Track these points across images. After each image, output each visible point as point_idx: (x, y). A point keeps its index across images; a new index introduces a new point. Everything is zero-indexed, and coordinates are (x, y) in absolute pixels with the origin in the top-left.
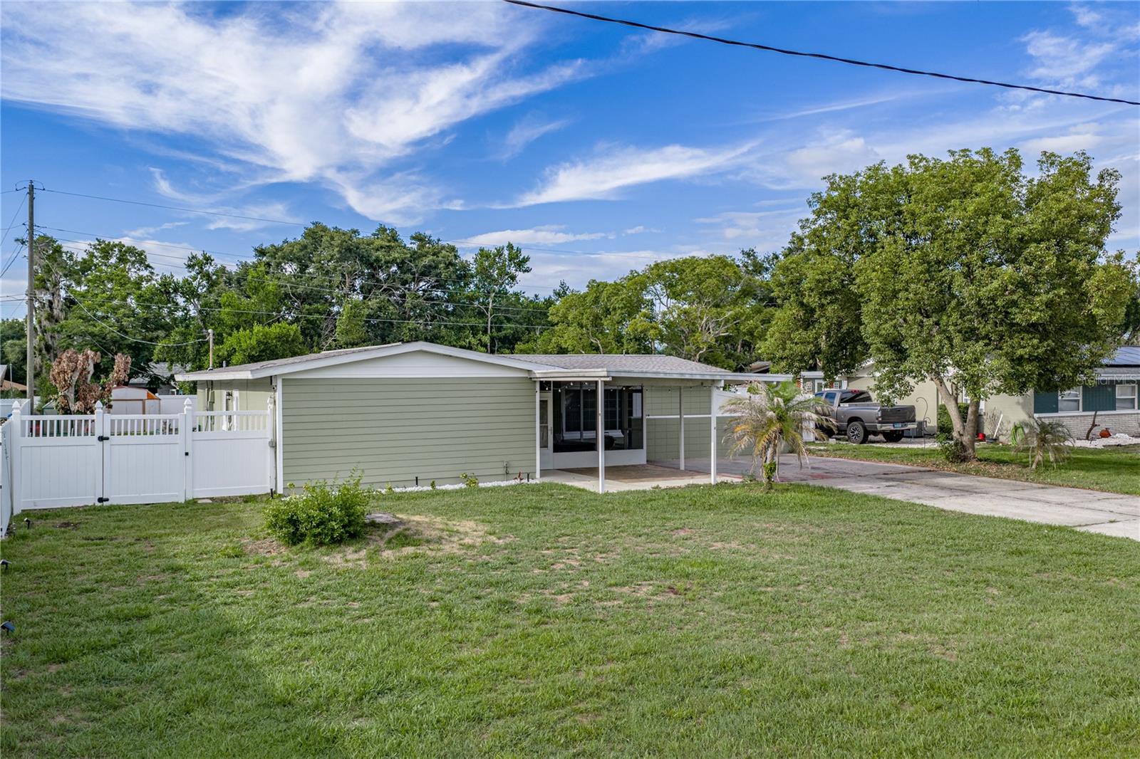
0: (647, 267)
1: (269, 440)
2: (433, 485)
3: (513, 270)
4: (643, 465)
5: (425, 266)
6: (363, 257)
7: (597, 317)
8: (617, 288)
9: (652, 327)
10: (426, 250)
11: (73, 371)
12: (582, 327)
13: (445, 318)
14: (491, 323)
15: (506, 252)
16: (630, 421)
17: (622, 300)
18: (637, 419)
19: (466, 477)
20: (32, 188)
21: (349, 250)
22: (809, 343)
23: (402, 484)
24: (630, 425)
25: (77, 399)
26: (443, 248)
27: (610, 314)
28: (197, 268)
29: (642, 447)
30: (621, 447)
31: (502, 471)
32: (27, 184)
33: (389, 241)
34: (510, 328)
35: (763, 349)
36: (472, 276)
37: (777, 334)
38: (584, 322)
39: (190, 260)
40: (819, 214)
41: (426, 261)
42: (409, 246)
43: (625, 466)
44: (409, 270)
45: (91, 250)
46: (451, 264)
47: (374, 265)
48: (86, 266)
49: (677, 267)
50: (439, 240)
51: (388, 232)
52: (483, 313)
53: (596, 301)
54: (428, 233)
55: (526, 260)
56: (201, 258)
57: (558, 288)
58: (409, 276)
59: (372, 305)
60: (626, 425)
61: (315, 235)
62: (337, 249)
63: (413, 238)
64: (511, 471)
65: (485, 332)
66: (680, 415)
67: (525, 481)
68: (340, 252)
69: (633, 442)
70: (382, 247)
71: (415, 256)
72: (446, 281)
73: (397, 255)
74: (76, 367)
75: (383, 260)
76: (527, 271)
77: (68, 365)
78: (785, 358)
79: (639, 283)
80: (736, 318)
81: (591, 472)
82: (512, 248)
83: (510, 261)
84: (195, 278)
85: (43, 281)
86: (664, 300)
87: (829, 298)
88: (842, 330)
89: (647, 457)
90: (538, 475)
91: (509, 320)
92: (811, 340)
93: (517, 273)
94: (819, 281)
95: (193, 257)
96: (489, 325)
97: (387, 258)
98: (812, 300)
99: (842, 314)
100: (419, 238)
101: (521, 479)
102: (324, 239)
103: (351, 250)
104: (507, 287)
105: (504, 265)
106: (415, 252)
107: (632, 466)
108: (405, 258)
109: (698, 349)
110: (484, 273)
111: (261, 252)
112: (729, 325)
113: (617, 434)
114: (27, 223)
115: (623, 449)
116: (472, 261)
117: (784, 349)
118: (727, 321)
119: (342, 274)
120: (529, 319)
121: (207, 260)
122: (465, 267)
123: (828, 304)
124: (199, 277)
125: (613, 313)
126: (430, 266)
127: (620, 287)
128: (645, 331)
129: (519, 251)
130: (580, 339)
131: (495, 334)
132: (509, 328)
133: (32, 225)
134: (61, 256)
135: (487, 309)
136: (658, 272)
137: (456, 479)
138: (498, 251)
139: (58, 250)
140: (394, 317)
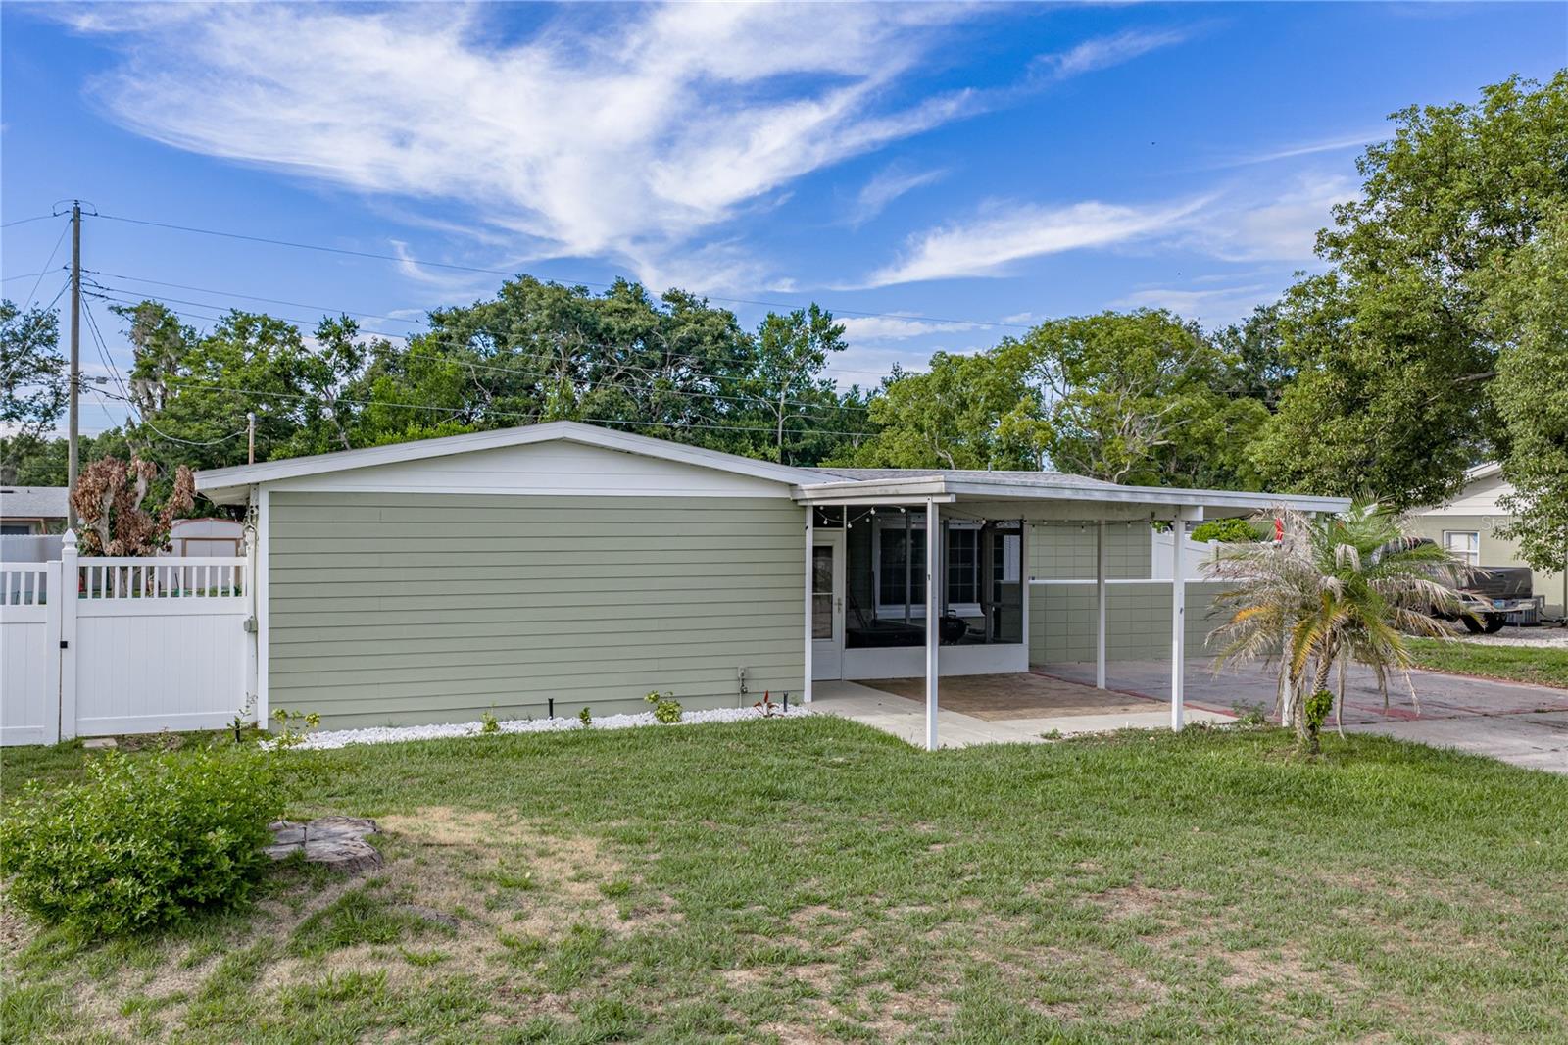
0: (1032, 331)
1: (246, 618)
2: (585, 716)
3: (818, 347)
4: (1021, 676)
5: (681, 340)
6: (586, 324)
7: (946, 417)
8: (980, 365)
9: (1039, 428)
10: (685, 315)
11: (104, 491)
12: (922, 431)
13: (713, 421)
14: (784, 428)
15: (808, 319)
16: (997, 587)
17: (987, 385)
18: (1011, 586)
19: (656, 699)
20: (78, 212)
21: (564, 313)
22: (1355, 442)
23: (524, 712)
24: (997, 598)
25: (113, 536)
26: (713, 313)
27: (967, 409)
28: (332, 338)
29: (1020, 641)
30: (978, 639)
31: (735, 688)
32: (71, 206)
33: (629, 302)
34: (813, 436)
35: (1260, 456)
36: (756, 358)
37: (1287, 427)
38: (927, 423)
39: (322, 326)
40: (1376, 191)
41: (683, 332)
42: (660, 310)
43: (987, 677)
44: (658, 346)
45: (223, 325)
46: (722, 336)
47: (600, 336)
48: (211, 347)
49: (1081, 332)
50: (705, 301)
51: (629, 288)
52: (772, 413)
53: (944, 387)
54: (689, 292)
55: (839, 331)
56: (339, 324)
57: (888, 375)
58: (656, 355)
59: (599, 398)
60: (990, 596)
61: (517, 294)
62: (546, 312)
63: (666, 297)
64: (751, 687)
65: (774, 442)
66: (1099, 579)
67: (778, 709)
68: (550, 316)
69: (1002, 628)
70: (616, 311)
71: (668, 325)
72: (714, 362)
73: (637, 322)
74: (108, 485)
75: (617, 328)
76: (841, 347)
77: (95, 481)
78: (1307, 471)
79: (1018, 358)
80: (1181, 415)
81: (911, 688)
82: (818, 312)
83: (813, 332)
84: (329, 355)
85: (150, 367)
86: (1059, 386)
87: (1407, 349)
88: (1426, 417)
89: (1030, 658)
90: (807, 696)
91: (811, 424)
92: (1362, 436)
93: (824, 352)
94: (1387, 315)
95: (327, 323)
96: (780, 430)
97: (623, 326)
98: (1368, 355)
99: (1424, 386)
100: (674, 297)
101: (770, 706)
102: (528, 298)
103: (568, 313)
104: (810, 373)
105: (805, 340)
106: (669, 320)
107: (1002, 676)
108: (652, 328)
109: (1118, 466)
110: (774, 350)
111: (439, 320)
112: (1170, 428)
113: (971, 610)
114: (71, 266)
115: (983, 642)
116: (756, 333)
117: (1305, 454)
118: (1166, 420)
119: (555, 350)
120: (843, 424)
121: (349, 327)
122: (745, 344)
123: (1404, 361)
124: (336, 352)
125: (971, 406)
126: (690, 340)
127: (985, 364)
128: (1024, 434)
129: (829, 317)
130: (921, 452)
131: (789, 445)
132: (810, 437)
133: (77, 269)
134: (176, 333)
135: (777, 406)
136: (1050, 339)
137: (634, 704)
138: (796, 317)
139: (170, 324)
140: (631, 417)
